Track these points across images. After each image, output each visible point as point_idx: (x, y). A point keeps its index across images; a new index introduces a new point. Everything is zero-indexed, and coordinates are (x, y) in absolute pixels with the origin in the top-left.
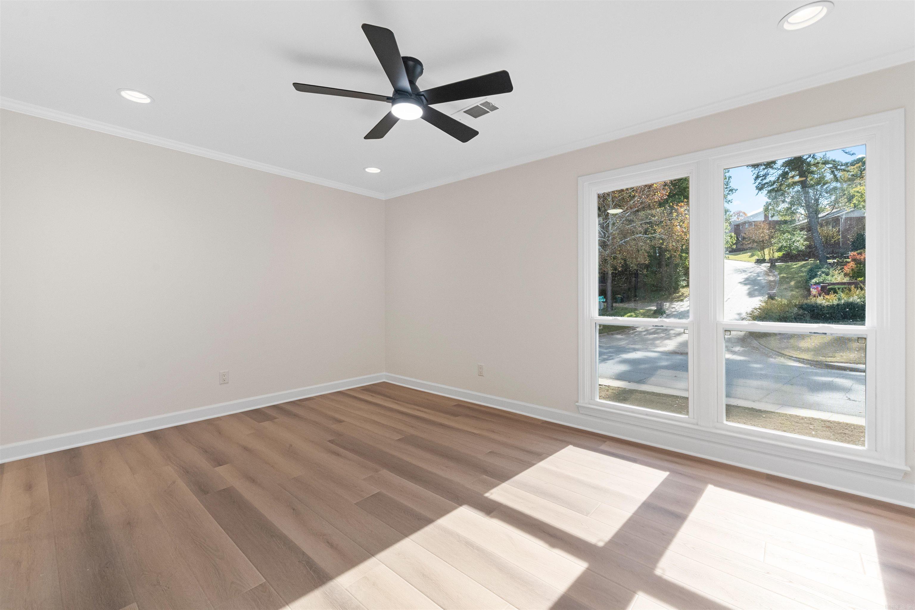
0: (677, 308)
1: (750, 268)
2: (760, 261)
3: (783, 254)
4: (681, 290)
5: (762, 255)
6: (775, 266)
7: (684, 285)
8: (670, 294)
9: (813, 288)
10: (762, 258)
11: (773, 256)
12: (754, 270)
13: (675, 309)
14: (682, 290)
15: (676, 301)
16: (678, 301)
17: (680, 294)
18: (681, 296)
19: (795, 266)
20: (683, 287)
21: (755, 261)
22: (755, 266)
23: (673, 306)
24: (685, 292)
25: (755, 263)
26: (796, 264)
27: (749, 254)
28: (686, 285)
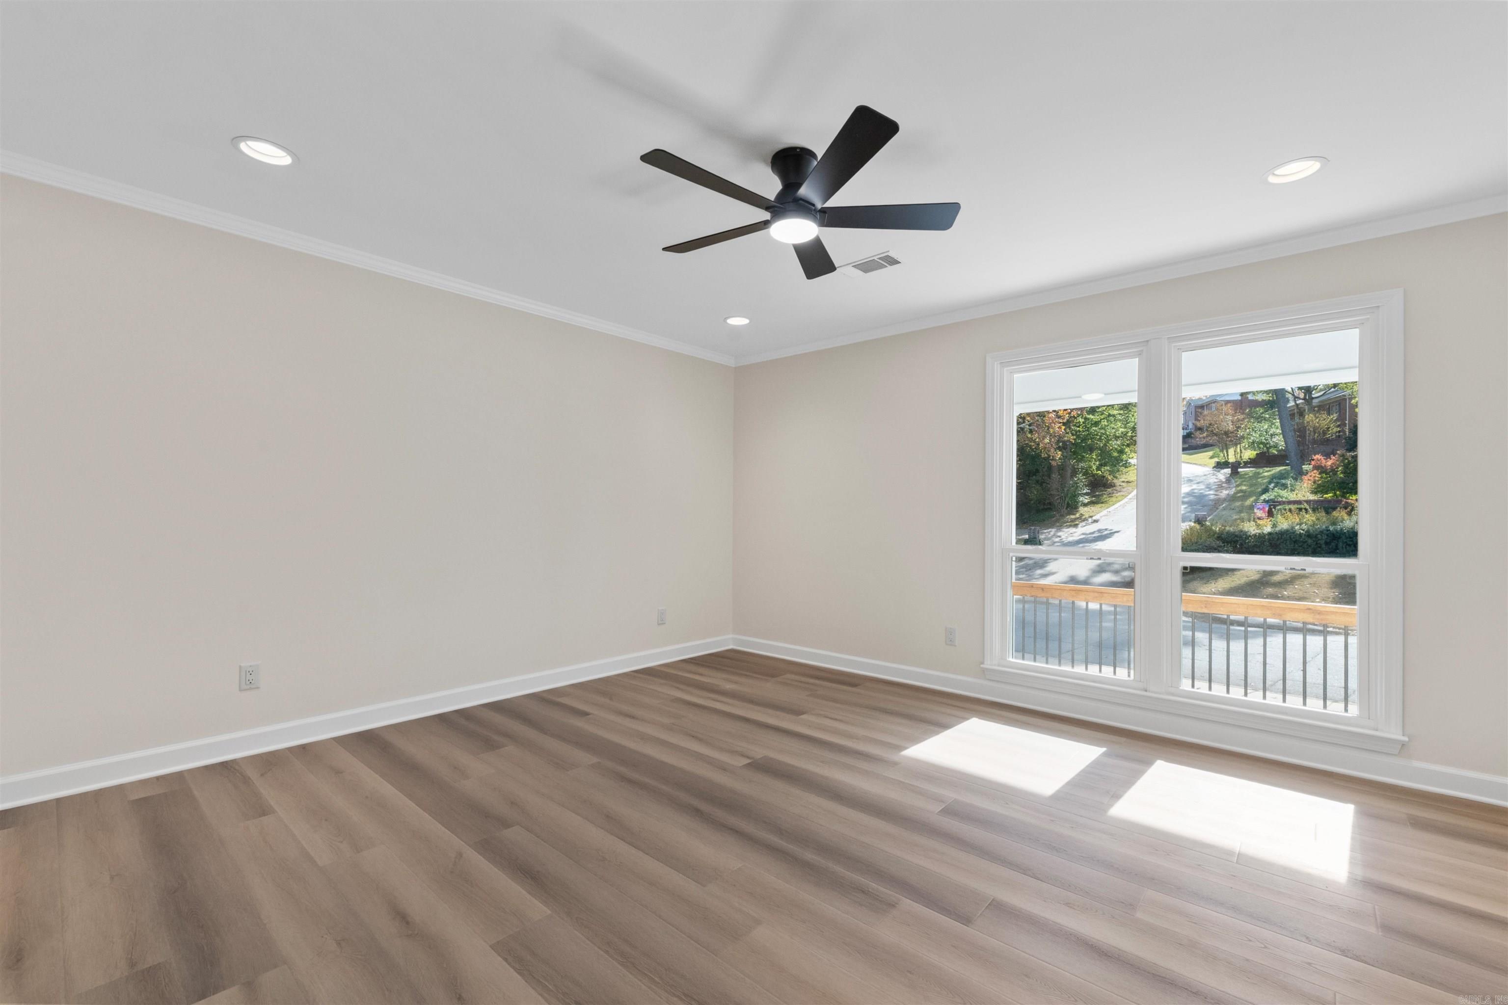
0: (1063, 537)
1: (1201, 476)
2: (1220, 466)
3: (1257, 454)
4: (1080, 509)
5: (1224, 456)
6: (1238, 473)
7: (1086, 501)
8: (1062, 516)
9: (1258, 509)
10: (1224, 461)
11: (1241, 457)
12: (1205, 480)
13: (1060, 539)
14: (1082, 510)
15: (1067, 526)
16: (1070, 526)
17: (1078, 515)
18: (1078, 518)
19: (1266, 474)
20: (1085, 505)
21: (1214, 465)
22: (1212, 472)
23: (1059, 534)
24: (1084, 513)
25: (1214, 467)
26: (1269, 471)
27: (1211, 453)
28: (1089, 502)
